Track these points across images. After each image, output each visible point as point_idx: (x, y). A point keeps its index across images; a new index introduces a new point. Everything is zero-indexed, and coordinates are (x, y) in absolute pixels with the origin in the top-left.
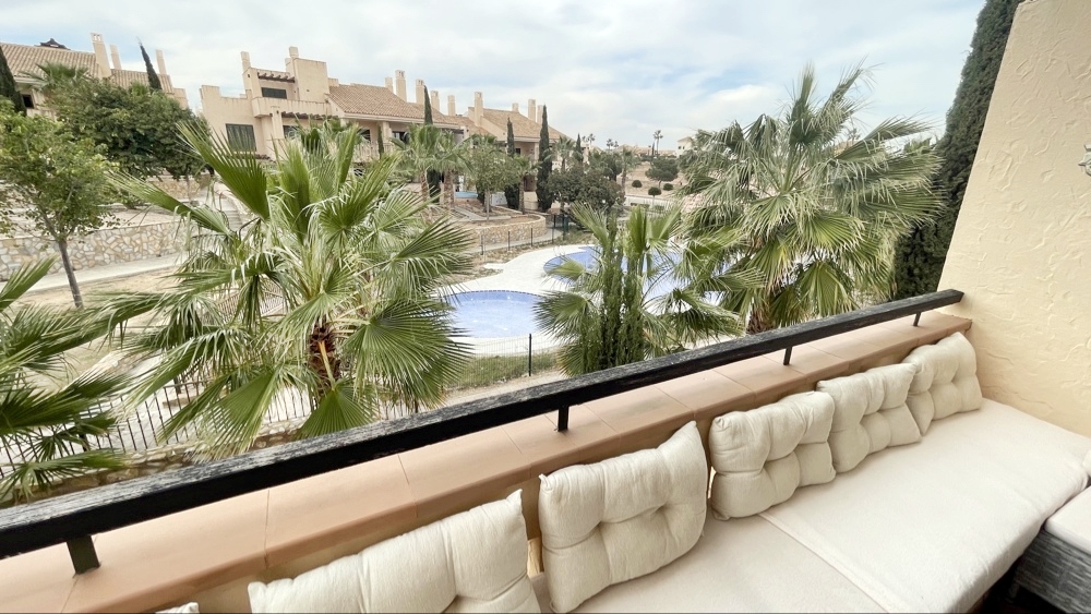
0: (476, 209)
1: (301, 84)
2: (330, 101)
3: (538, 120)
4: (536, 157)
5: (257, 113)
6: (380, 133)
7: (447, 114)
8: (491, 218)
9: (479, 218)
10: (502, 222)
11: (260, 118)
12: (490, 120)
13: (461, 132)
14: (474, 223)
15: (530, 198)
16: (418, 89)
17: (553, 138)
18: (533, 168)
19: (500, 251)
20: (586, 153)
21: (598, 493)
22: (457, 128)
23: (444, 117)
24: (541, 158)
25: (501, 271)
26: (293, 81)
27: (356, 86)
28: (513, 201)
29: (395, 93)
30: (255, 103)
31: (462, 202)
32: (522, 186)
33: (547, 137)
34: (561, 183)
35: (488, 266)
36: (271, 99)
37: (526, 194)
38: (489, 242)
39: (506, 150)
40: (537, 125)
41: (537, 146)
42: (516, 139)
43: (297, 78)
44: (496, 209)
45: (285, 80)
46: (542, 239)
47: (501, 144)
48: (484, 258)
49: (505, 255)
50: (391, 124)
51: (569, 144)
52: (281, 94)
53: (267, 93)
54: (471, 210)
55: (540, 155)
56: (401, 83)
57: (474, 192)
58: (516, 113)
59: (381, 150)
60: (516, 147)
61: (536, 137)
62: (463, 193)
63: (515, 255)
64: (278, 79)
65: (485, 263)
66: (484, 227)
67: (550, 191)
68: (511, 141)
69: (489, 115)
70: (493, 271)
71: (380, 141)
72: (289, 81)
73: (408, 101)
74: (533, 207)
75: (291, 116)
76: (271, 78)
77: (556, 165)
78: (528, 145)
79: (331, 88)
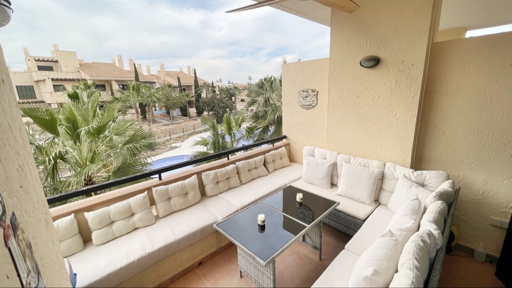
0: (166, 119)
1: (62, 63)
2: (80, 71)
3: (193, 75)
4: (193, 91)
5: (36, 79)
6: (111, 86)
7: (146, 74)
8: (173, 122)
9: (168, 123)
10: (179, 123)
11: (37, 82)
12: (169, 76)
13: (155, 83)
14: (165, 125)
15: (193, 111)
16: (130, 64)
17: (200, 83)
18: (192, 97)
19: (180, 137)
20: (217, 88)
21: (167, 190)
22: (152, 81)
23: (145, 76)
24: (196, 92)
25: (180, 146)
26: (57, 61)
27: (95, 63)
28: (185, 113)
29: (117, 65)
30: (34, 74)
31: (158, 116)
32: (188, 106)
33: (197, 82)
34: (206, 103)
35: (174, 145)
36: (44, 72)
37: (190, 109)
38: (173, 133)
39: (178, 89)
40: (192, 77)
41: (193, 87)
42: (182, 84)
43: (59, 60)
44: (176, 117)
45: (52, 61)
46: (200, 129)
47: (175, 87)
48: (172, 141)
49: (182, 139)
50: (117, 81)
51: (208, 86)
52: (50, 69)
53: (41, 68)
54: (164, 119)
55: (195, 91)
56: (120, 61)
57: (164, 111)
58: (182, 72)
59: (112, 94)
60: (183, 89)
61: (192, 83)
62: (158, 111)
63: (187, 138)
64: (47, 61)
65: (172, 143)
66: (170, 127)
67: (201, 107)
68: (180, 86)
69: (168, 74)
70: (176, 147)
71: (112, 90)
72: (54, 62)
73: (125, 69)
74: (195, 115)
75: (57, 80)
76: (43, 61)
77: (203, 95)
78: (189, 87)
79: (80, 65)
